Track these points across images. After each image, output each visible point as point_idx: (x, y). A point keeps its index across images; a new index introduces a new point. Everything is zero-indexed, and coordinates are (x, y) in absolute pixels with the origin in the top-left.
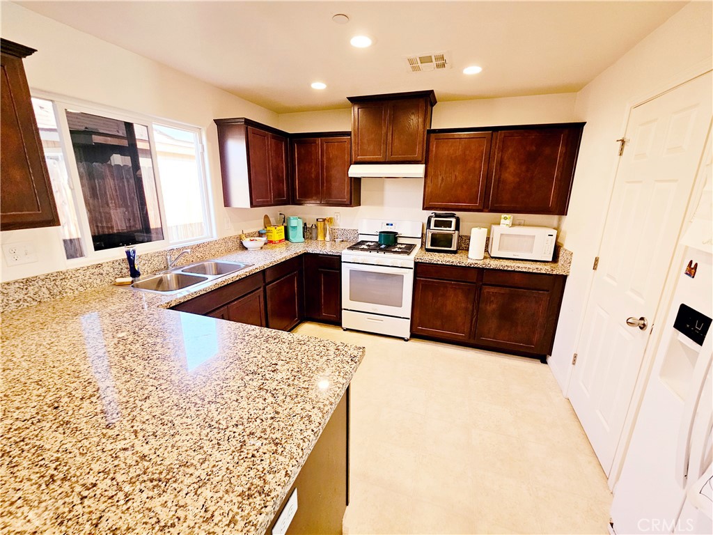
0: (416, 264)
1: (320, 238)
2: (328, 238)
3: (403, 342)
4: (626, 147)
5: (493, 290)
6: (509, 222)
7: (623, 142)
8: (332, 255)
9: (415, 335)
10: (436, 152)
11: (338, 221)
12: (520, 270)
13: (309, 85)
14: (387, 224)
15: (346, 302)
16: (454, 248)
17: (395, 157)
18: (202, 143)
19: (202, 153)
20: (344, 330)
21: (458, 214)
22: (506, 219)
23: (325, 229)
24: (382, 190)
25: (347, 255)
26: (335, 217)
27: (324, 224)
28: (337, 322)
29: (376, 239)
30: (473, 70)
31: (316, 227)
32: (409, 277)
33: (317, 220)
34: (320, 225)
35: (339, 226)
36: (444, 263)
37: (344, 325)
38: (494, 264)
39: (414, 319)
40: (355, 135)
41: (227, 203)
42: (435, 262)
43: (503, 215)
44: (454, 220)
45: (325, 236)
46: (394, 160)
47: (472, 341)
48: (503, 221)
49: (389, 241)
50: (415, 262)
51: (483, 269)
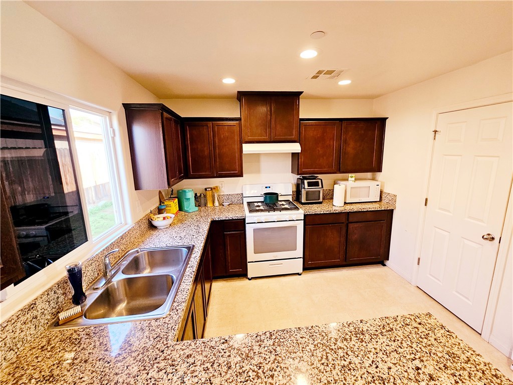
0: (305, 216)
1: (210, 204)
2: (217, 204)
3: (298, 276)
4: (437, 135)
5: (356, 225)
6: (353, 179)
7: (435, 132)
8: (238, 219)
9: (306, 268)
10: (305, 135)
11: (223, 189)
12: (371, 210)
13: (221, 80)
14: (266, 187)
15: (251, 255)
16: (321, 200)
17: (278, 138)
18: (111, 127)
19: (113, 138)
20: (250, 279)
21: (320, 176)
22: (352, 177)
23: (213, 197)
24: (259, 161)
25: (250, 217)
26: (220, 186)
27: (213, 192)
28: (242, 273)
29: (262, 199)
30: (344, 82)
31: (205, 196)
32: (300, 226)
33: (206, 189)
34: (209, 193)
35: (224, 192)
36: (325, 212)
37: (249, 276)
38: (355, 208)
39: (306, 257)
40: (245, 121)
41: (137, 187)
43: (350, 175)
44: (320, 181)
45: (213, 202)
46: (278, 140)
47: (344, 263)
48: (350, 179)
49: (271, 201)
51: (350, 212)
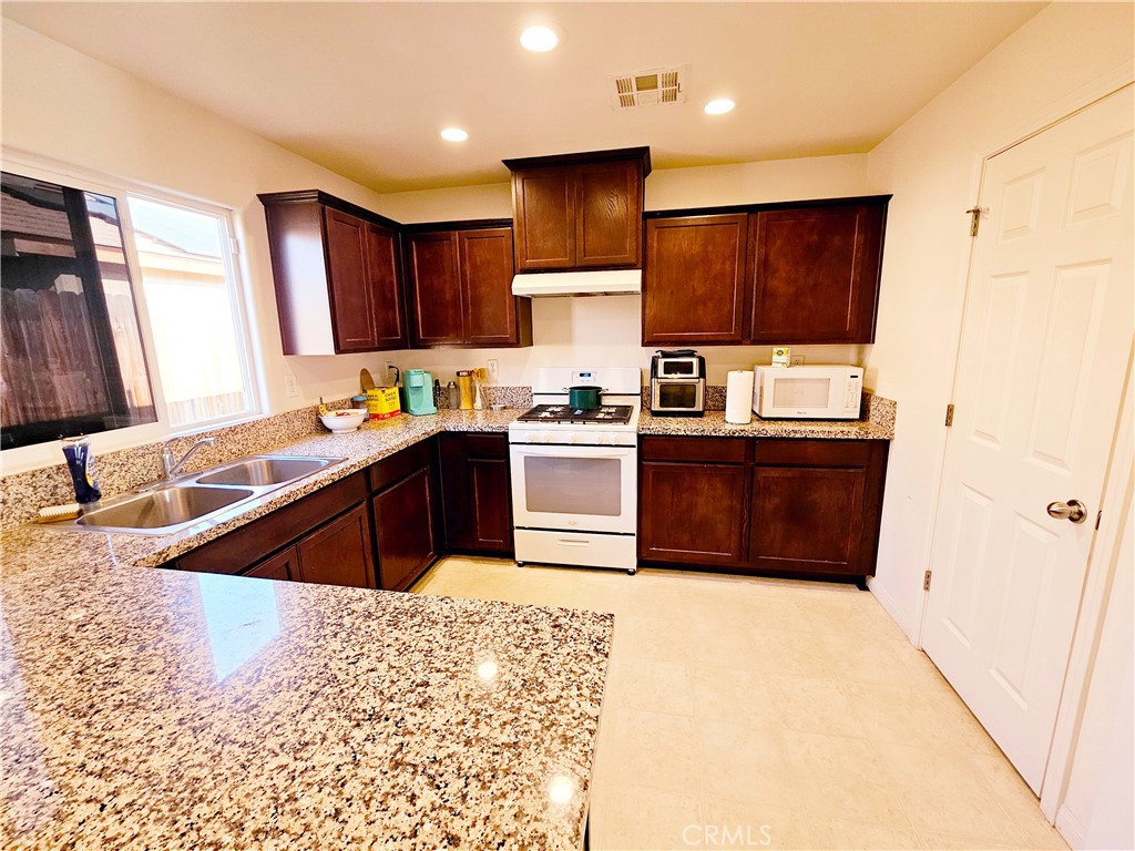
1: (465, 405)
2: (478, 404)
3: (625, 577)
4: (982, 222)
5: (773, 473)
6: (784, 358)
7: (977, 212)
8: (492, 433)
9: (645, 563)
10: (659, 251)
11: (495, 375)
12: (815, 436)
13: (437, 135)
14: (582, 375)
15: (520, 514)
16: (699, 407)
17: (589, 260)
18: (233, 236)
19: (237, 256)
20: (520, 565)
21: (701, 350)
22: (781, 355)
23: (472, 390)
24: (569, 316)
25: (518, 431)
26: (490, 368)
27: (471, 380)
28: (505, 552)
29: (565, 400)
30: (720, 106)
31: (457, 387)
32: (629, 461)
33: (458, 374)
34: (464, 382)
35: (496, 382)
36: (689, 433)
37: (519, 557)
38: (771, 430)
39: (644, 533)
40: (519, 224)
41: (289, 347)
42: (673, 433)
43: (776, 349)
44: (695, 361)
45: (473, 400)
46: (590, 263)
47: (743, 564)
48: (775, 358)
49: (587, 404)
50: (639, 436)
51: (755, 438)
